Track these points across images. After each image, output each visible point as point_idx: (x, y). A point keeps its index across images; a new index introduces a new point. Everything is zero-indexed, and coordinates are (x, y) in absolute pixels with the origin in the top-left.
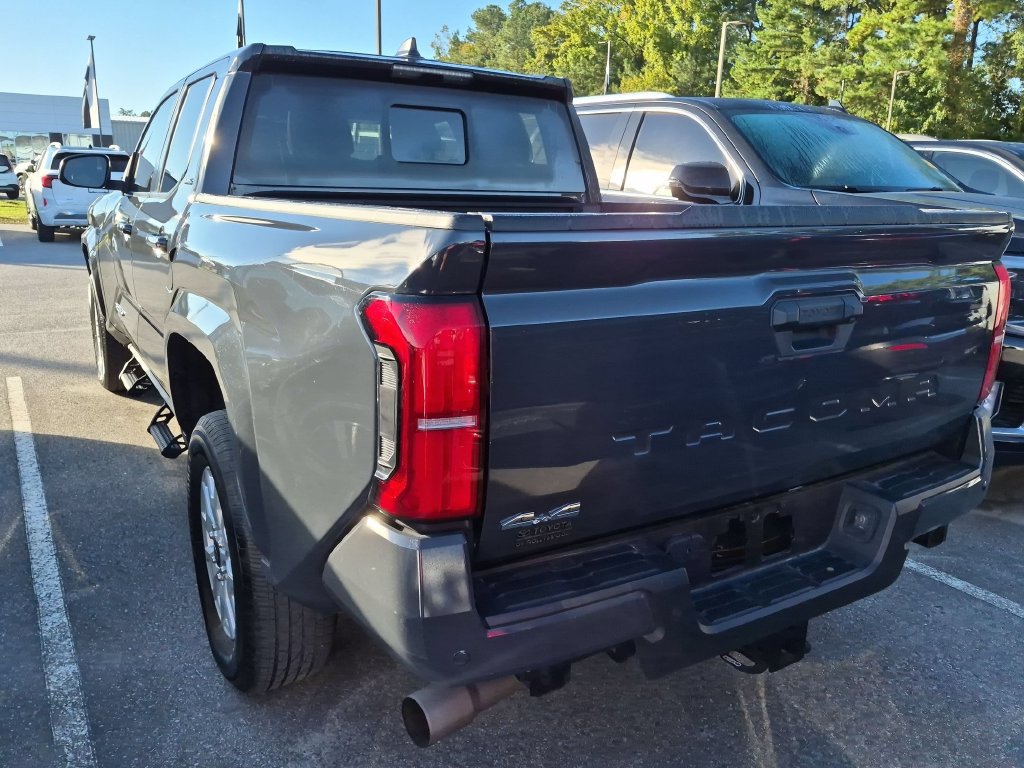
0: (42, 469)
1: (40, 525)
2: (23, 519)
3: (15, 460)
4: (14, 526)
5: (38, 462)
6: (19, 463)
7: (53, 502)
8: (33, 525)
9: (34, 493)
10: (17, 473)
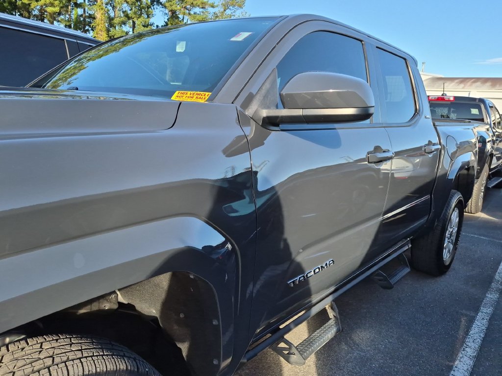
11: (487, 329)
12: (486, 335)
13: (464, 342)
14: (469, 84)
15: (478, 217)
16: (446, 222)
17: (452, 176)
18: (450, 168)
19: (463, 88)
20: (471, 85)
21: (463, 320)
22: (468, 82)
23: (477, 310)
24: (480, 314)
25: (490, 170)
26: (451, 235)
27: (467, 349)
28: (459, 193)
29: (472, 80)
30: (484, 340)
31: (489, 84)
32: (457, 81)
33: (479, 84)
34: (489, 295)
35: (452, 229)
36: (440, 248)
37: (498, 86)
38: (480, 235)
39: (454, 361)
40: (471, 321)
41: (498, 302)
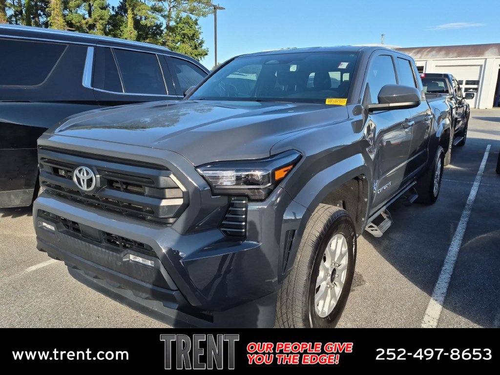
0: (442, 264)
1: (456, 241)
2: (462, 245)
3: (453, 277)
4: (466, 244)
5: (441, 270)
6: (451, 273)
7: (446, 248)
8: (459, 242)
9: (452, 254)
10: (455, 269)
11: (467, 227)
13: (454, 234)
14: (425, 53)
15: (449, 168)
16: (435, 166)
17: (439, 135)
18: (438, 130)
19: (420, 58)
20: (427, 55)
21: (452, 225)
22: (425, 51)
23: (459, 220)
24: (461, 221)
25: (455, 131)
26: (437, 177)
27: (457, 237)
28: (441, 147)
29: (428, 50)
30: (465, 232)
31: (443, 53)
32: (414, 51)
33: (434, 53)
34: (464, 212)
35: (438, 173)
36: (432, 185)
37: (451, 54)
38: (453, 180)
39: (451, 242)
40: (456, 225)
41: (471, 215)
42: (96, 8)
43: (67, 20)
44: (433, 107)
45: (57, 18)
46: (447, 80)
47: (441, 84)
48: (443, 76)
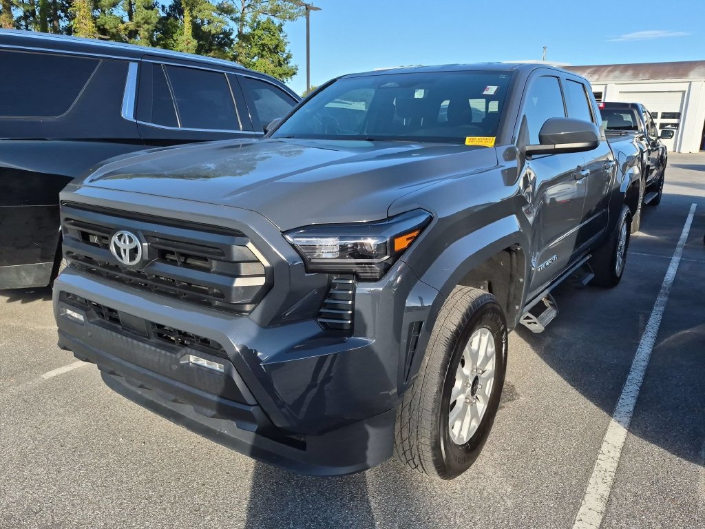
0: (627, 372)
1: (647, 338)
2: (655, 344)
3: (642, 389)
4: (661, 343)
5: (626, 380)
6: (640, 384)
7: (633, 348)
8: (651, 340)
9: (641, 357)
10: (645, 378)
11: (662, 320)
12: (661, 324)
13: (644, 329)
14: (605, 74)
15: (637, 237)
16: (618, 233)
17: (624, 190)
18: (622, 182)
19: (598, 80)
20: (607, 76)
21: (641, 317)
22: (604, 71)
23: (651, 309)
24: (654, 311)
25: (647, 183)
26: (621, 249)
27: (648, 333)
28: (627, 206)
29: (609, 69)
30: (660, 327)
31: (630, 73)
32: (589, 71)
33: (617, 73)
34: (659, 299)
35: (622, 243)
37: (641, 75)
38: (643, 253)
39: (640, 340)
40: (647, 317)
41: (668, 302)
42: (139, 7)
43: (98, 24)
44: (616, 150)
45: (83, 21)
46: (635, 112)
47: (628, 118)
48: (630, 107)
